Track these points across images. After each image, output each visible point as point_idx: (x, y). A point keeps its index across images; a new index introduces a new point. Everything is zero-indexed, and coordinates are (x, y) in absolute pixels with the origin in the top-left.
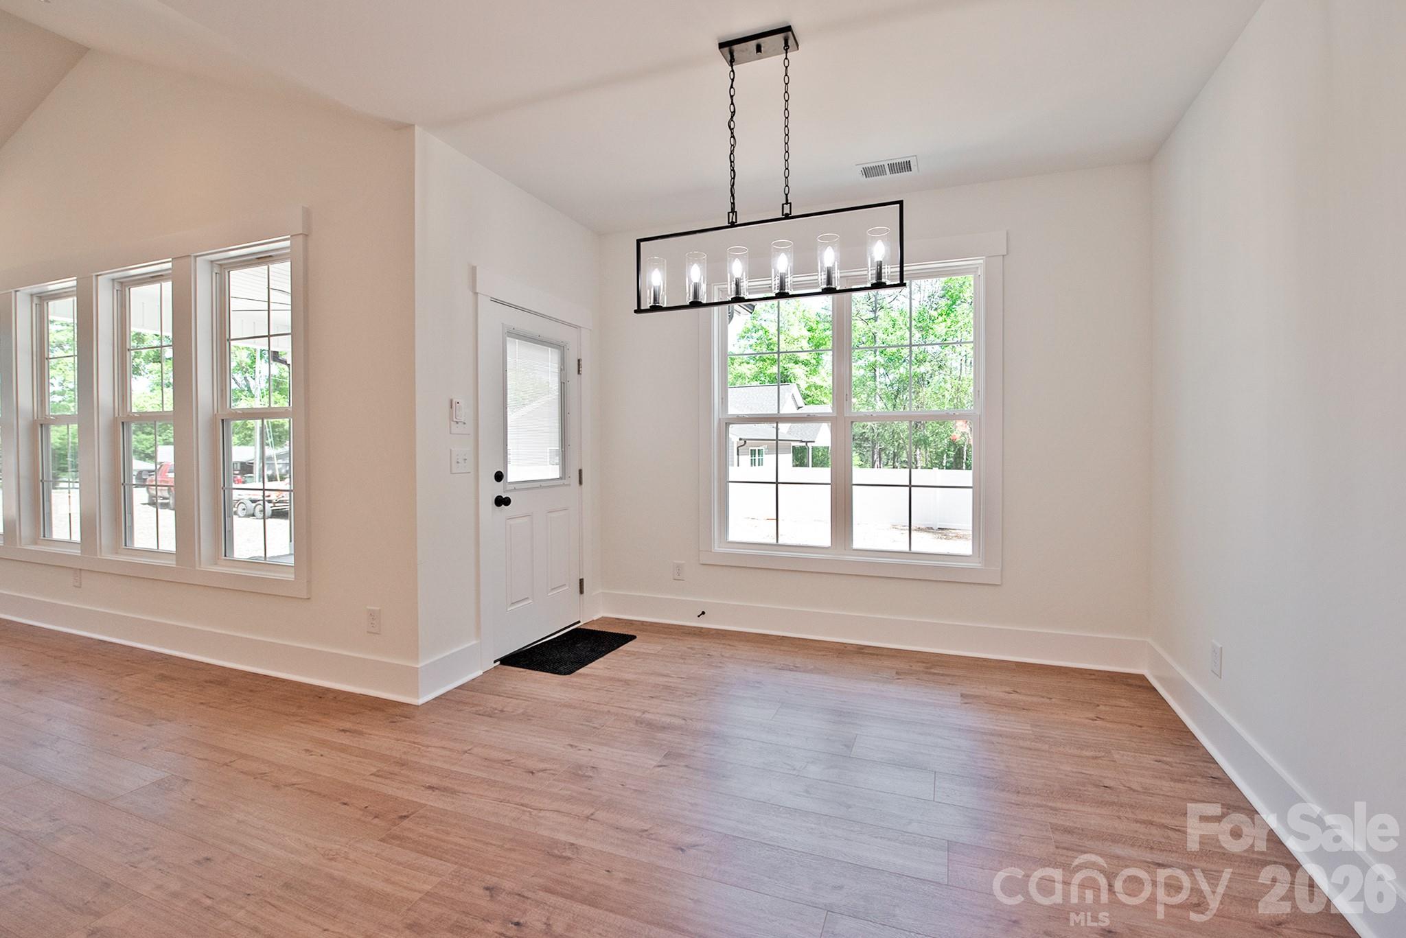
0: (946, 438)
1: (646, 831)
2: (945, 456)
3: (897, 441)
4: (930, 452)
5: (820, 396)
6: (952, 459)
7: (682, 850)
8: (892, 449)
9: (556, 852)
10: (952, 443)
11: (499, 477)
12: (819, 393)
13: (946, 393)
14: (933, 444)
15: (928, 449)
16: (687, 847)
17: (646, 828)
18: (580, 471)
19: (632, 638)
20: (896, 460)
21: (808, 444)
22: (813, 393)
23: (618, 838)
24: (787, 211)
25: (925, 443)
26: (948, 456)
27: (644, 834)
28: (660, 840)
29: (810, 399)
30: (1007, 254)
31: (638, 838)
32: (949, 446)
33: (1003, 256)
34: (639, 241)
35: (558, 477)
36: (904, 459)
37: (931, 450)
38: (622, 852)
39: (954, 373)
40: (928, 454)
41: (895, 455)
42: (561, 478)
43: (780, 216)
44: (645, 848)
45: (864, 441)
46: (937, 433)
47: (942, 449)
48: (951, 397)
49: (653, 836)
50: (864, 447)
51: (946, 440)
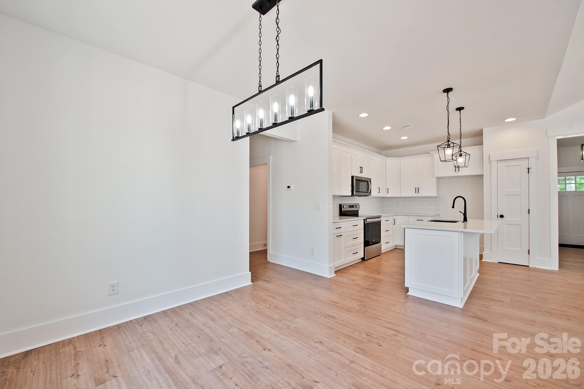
1: (330, 351)
7: (320, 342)
9: (362, 352)
16: (318, 343)
17: (330, 352)
23: (341, 351)
27: (331, 350)
28: (327, 347)
31: (334, 349)
38: (340, 346)
44: (332, 345)
49: (329, 348)
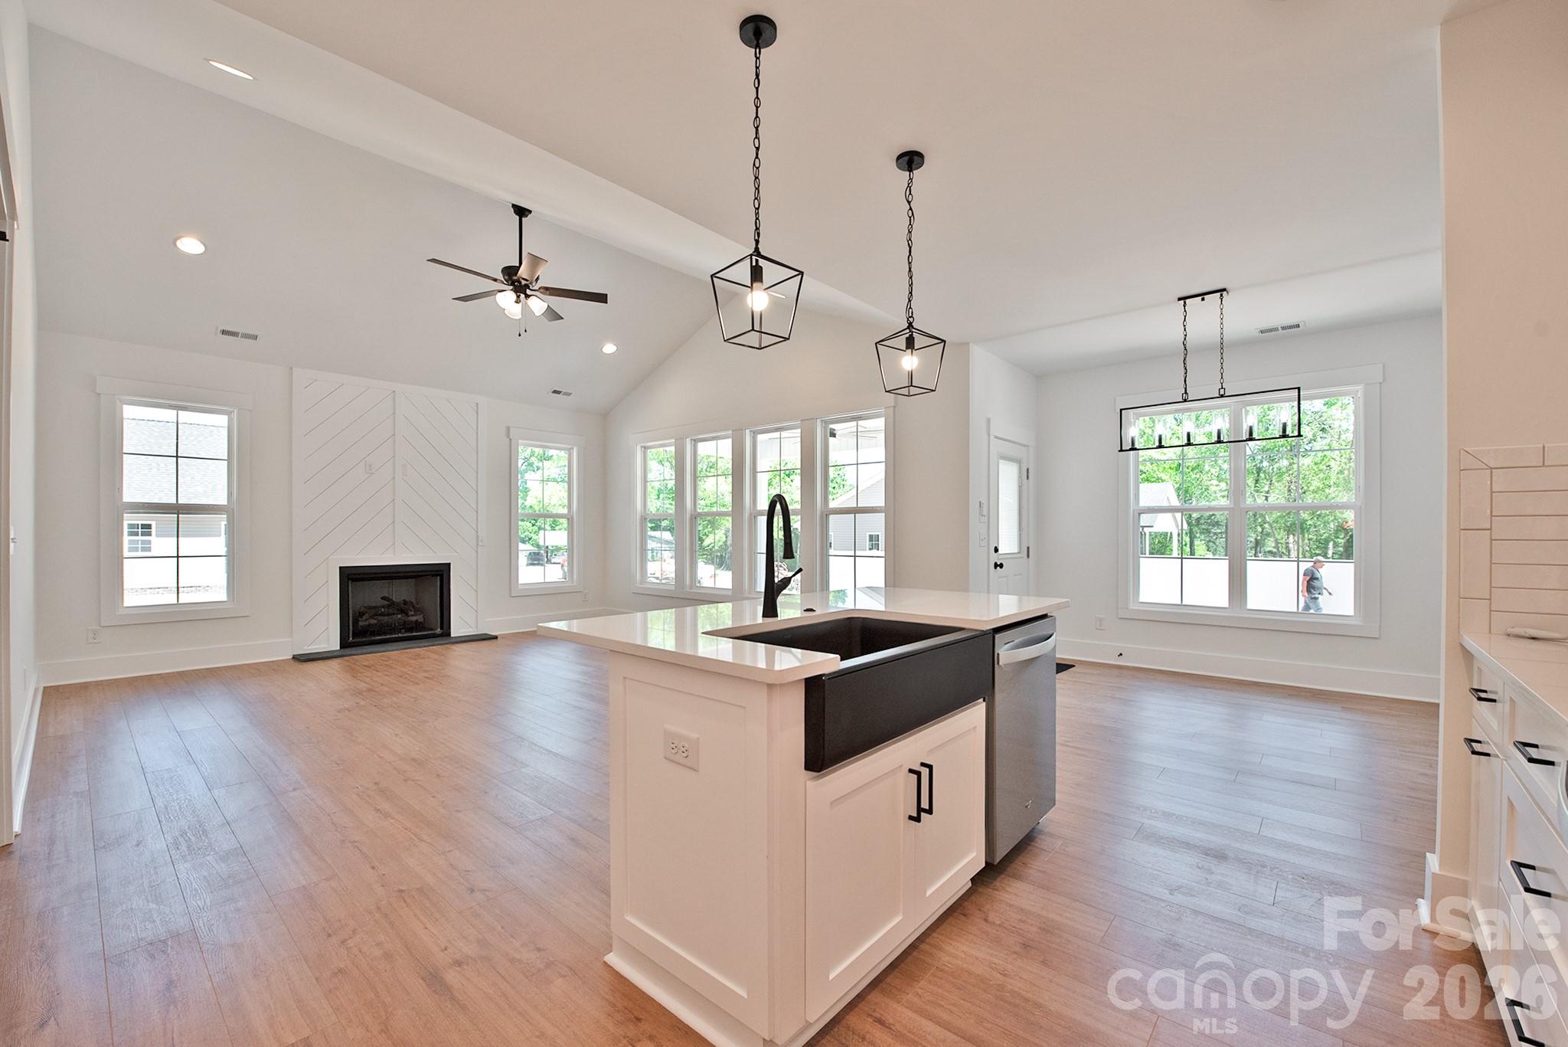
0: (1333, 521)
2: (1331, 544)
3: (1261, 526)
4: (1309, 540)
5: (1157, 472)
6: (1341, 549)
8: (1254, 536)
10: (1342, 528)
11: (996, 550)
12: (1155, 468)
13: (1332, 463)
14: (1312, 529)
15: (1306, 536)
18: (1028, 548)
19: (1074, 666)
20: (1258, 549)
21: (1145, 529)
22: (1147, 468)
24: (1222, 392)
25: (1302, 529)
26: (1336, 545)
29: (1144, 475)
30: (1384, 381)
32: (1337, 531)
33: (1380, 383)
34: (1121, 410)
35: (1016, 552)
36: (1269, 549)
37: (1310, 536)
39: (1343, 437)
40: (1306, 541)
41: (1257, 542)
42: (1019, 553)
43: (1218, 396)
45: (1214, 526)
46: (1319, 515)
47: (1326, 535)
48: (1340, 468)
50: (1215, 534)
51: (1332, 524)
